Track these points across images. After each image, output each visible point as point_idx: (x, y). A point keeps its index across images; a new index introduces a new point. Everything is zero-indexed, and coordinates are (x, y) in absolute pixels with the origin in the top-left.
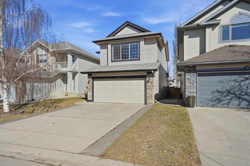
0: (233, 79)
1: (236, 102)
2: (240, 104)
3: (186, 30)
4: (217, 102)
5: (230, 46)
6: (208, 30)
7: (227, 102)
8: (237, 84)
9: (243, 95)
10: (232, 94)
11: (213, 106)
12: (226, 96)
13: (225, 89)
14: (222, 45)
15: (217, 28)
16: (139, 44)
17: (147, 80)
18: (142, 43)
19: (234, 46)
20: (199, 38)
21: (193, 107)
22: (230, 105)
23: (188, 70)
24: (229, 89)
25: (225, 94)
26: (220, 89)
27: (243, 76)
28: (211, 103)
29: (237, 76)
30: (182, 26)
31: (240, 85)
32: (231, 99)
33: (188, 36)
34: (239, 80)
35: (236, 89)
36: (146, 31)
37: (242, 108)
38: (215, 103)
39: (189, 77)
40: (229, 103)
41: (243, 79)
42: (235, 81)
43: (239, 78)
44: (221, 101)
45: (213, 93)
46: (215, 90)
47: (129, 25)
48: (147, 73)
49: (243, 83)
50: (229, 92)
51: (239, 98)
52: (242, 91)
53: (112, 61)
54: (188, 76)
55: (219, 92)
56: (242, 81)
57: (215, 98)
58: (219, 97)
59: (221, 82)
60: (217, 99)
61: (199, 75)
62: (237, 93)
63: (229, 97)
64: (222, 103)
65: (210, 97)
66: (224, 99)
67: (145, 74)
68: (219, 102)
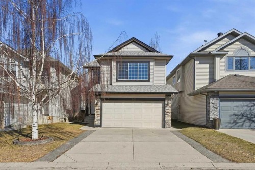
0: (245, 104)
1: (247, 123)
2: (250, 126)
3: (197, 56)
4: (234, 124)
5: (235, 75)
6: (217, 59)
7: (241, 123)
8: (249, 108)
9: (253, 118)
10: (245, 117)
11: (231, 127)
12: (241, 119)
13: (240, 113)
14: (228, 74)
15: (224, 58)
16: (149, 64)
17: (166, 103)
18: (152, 63)
19: (238, 76)
20: (208, 65)
21: (218, 129)
22: (244, 126)
23: (213, 95)
24: (243, 112)
25: (240, 117)
26: (236, 112)
27: (253, 102)
28: (230, 125)
29: (249, 102)
30: (195, 52)
31: (250, 109)
32: (244, 121)
33: (198, 62)
34: (250, 105)
35: (248, 113)
36: (155, 51)
37: (252, 128)
38: (233, 125)
39: (213, 102)
40: (243, 124)
41: (253, 104)
42: (247, 106)
43: (250, 104)
44: (237, 123)
45: (231, 116)
46: (233, 114)
47: (134, 41)
48: (166, 96)
49: (253, 108)
50: (243, 116)
51: (250, 120)
52: (252, 115)
53: (117, 80)
54: (212, 100)
55: (236, 115)
56: (252, 106)
57: (232, 121)
58: (235, 119)
59: (237, 107)
60: (234, 122)
61: (221, 100)
62: (249, 116)
63: (243, 120)
64: (238, 124)
65: (228, 120)
66: (239, 121)
67: (164, 97)
68: (236, 124)
